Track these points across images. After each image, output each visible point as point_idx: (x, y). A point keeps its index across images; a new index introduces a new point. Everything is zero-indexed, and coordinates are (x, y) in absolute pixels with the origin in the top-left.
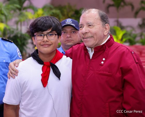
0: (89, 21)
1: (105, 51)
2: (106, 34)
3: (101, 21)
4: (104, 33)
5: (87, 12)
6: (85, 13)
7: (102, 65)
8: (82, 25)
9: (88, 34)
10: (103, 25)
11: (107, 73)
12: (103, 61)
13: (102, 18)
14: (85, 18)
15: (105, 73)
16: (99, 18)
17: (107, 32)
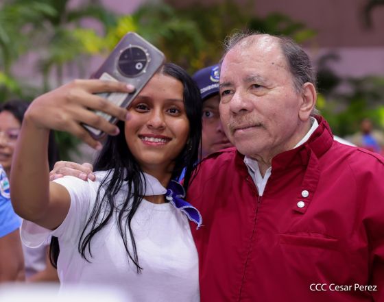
1: (309, 168)
2: (305, 115)
3: (290, 73)
4: (300, 112)
5: (244, 42)
6: (238, 47)
7: (299, 212)
8: (228, 84)
9: (248, 115)
11: (321, 237)
12: (302, 199)
14: (239, 63)
15: (313, 236)
16: (285, 63)
17: (308, 110)
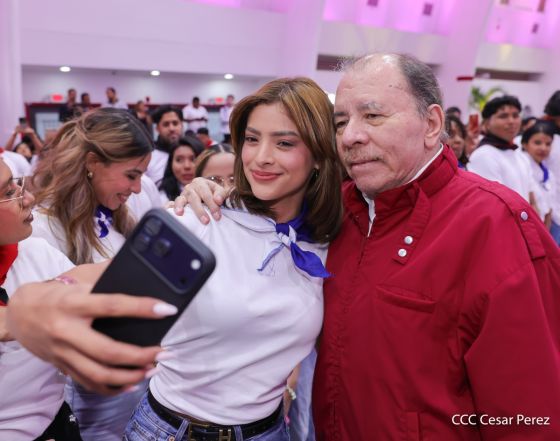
0: (364, 96)
10: (419, 110)
13: (416, 82)
